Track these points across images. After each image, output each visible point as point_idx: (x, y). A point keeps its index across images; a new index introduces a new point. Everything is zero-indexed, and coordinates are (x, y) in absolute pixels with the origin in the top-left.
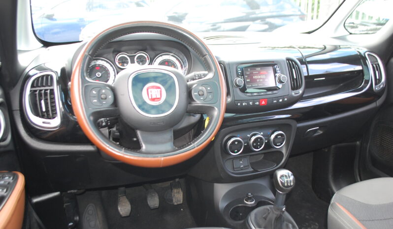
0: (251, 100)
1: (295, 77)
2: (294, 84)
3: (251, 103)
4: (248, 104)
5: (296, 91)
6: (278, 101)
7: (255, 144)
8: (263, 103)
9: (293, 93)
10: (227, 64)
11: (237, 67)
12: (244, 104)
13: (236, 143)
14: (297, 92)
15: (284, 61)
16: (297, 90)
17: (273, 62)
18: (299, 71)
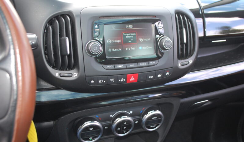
0: (112, 76)
1: (185, 41)
2: (182, 49)
3: (112, 80)
4: (108, 81)
5: (184, 61)
6: (155, 76)
7: (119, 129)
8: (131, 80)
9: (179, 65)
10: (77, 16)
11: (93, 23)
12: (100, 82)
13: (91, 129)
14: (186, 63)
15: (171, 15)
16: (186, 59)
17: (155, 16)
18: (192, 30)
